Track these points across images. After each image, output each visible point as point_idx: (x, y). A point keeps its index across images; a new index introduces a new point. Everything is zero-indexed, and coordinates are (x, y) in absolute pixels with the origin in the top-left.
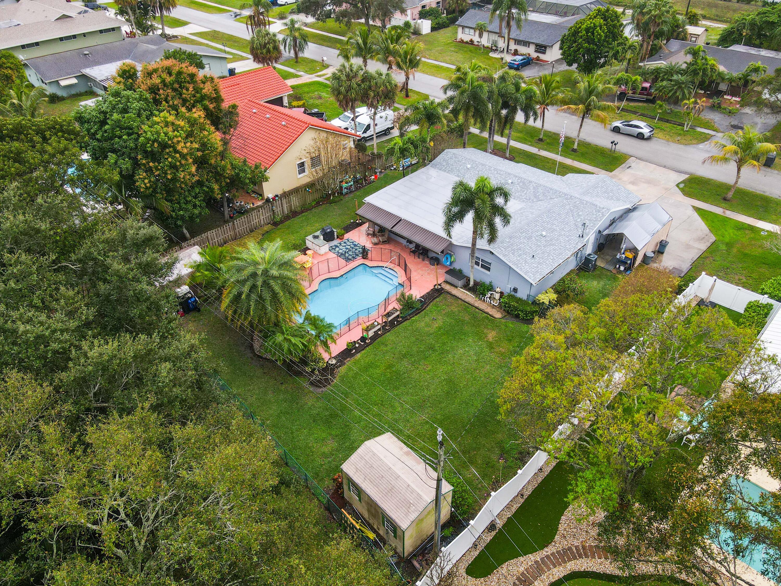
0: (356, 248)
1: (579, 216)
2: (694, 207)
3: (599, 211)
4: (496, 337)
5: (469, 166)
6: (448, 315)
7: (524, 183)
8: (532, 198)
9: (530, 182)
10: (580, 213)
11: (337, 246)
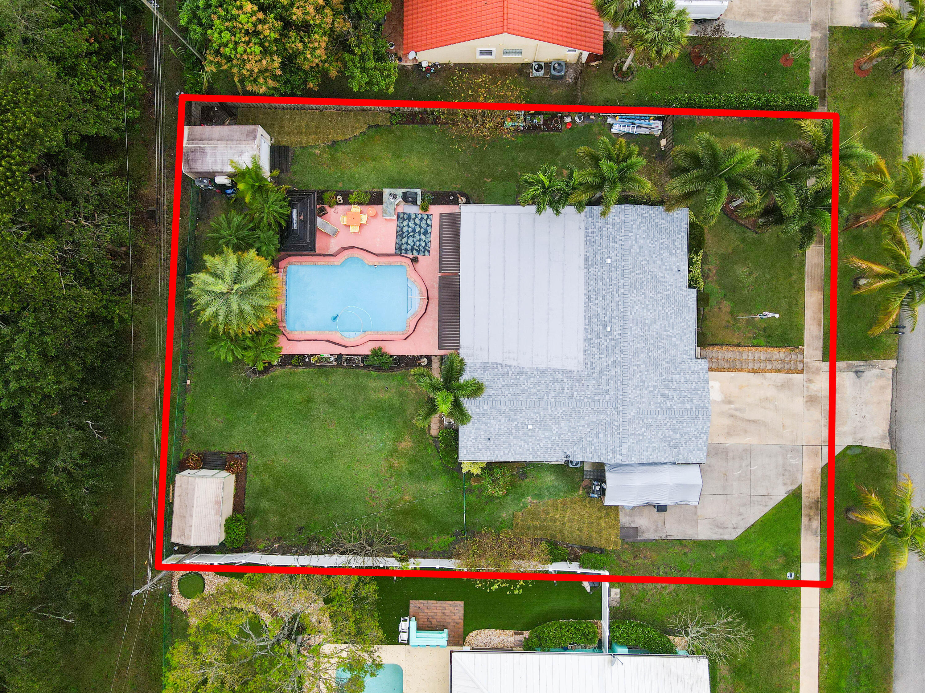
0: (423, 237)
1: (597, 436)
2: (800, 488)
3: (614, 452)
4: (405, 449)
5: (609, 261)
6: (401, 394)
7: (617, 345)
8: (597, 370)
9: (622, 351)
10: (600, 435)
11: (409, 218)
